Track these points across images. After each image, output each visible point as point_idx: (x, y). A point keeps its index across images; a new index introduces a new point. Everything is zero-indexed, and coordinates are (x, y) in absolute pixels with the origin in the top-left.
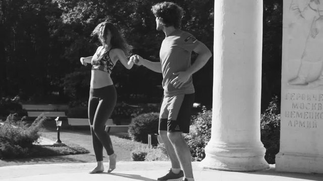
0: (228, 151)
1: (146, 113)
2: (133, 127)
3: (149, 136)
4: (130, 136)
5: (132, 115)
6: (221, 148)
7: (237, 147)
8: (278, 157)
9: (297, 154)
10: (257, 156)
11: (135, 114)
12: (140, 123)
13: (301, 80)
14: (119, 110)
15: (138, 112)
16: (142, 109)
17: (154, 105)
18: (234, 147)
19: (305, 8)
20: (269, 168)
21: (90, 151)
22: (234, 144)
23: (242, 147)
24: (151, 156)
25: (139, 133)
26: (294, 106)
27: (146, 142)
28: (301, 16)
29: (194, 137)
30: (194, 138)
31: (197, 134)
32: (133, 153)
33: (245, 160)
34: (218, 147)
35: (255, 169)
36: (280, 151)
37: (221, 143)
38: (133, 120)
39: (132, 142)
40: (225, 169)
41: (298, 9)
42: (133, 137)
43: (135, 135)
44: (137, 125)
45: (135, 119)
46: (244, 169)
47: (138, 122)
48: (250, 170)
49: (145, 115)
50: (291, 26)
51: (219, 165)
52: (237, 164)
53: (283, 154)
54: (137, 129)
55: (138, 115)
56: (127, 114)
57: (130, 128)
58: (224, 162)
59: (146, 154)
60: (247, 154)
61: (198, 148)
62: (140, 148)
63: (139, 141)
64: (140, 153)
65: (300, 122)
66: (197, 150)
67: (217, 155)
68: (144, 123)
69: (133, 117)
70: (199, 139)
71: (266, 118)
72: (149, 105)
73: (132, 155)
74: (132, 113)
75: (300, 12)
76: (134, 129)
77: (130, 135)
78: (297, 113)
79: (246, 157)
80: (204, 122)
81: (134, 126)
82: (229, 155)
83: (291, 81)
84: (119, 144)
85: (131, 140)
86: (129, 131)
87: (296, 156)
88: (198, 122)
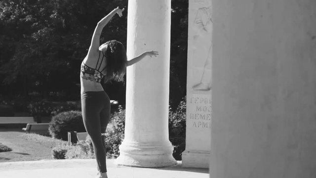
0: (140, 149)
1: (66, 111)
2: (53, 125)
3: (69, 134)
4: (50, 134)
5: (52, 113)
6: (134, 147)
7: (147, 146)
8: (184, 155)
9: (202, 152)
10: (166, 154)
11: (55, 112)
12: (60, 121)
13: (204, 87)
14: (39, 108)
15: (58, 110)
16: (62, 107)
17: (74, 103)
18: (145, 146)
19: (208, 22)
20: (176, 164)
21: (12, 149)
22: (145, 143)
23: (152, 146)
24: (71, 153)
25: (59, 131)
26: (198, 109)
27: (66, 139)
28: (204, 29)
29: (111, 134)
30: (111, 136)
31: (113, 132)
32: (54, 151)
33: (155, 158)
34: (131, 146)
35: (164, 165)
36: (186, 149)
37: (134, 142)
38: (53, 118)
39: (53, 139)
40: (137, 165)
41: (202, 22)
42: (53, 135)
43: (56, 132)
44: (57, 123)
45: (55, 117)
46: (154, 166)
47: (58, 120)
48: (159, 166)
49: (65, 113)
50: (195, 37)
51: (132, 162)
52: (147, 161)
53: (189, 152)
54: (57, 127)
55: (58, 113)
56: (47, 112)
57: (51, 126)
58: (136, 159)
59: (67, 151)
60: (156, 152)
61: (114, 145)
62: (60, 145)
63: (59, 138)
64: (60, 150)
65: (203, 123)
66: (113, 146)
67: (131, 153)
68: (64, 121)
69: (53, 115)
70: (115, 137)
71: (178, 116)
72: (68, 103)
73: (52, 152)
74: (52, 111)
75: (203, 25)
76: (54, 127)
77: (51, 132)
78: (201, 115)
79: (156, 155)
80: (120, 121)
81: (55, 124)
82: (140, 153)
83: (195, 86)
84: (40, 141)
85: (51, 137)
86: (49, 129)
87: (200, 153)
88: (114, 120)
